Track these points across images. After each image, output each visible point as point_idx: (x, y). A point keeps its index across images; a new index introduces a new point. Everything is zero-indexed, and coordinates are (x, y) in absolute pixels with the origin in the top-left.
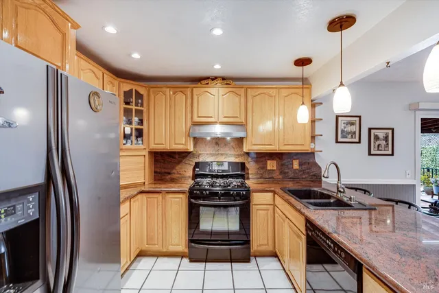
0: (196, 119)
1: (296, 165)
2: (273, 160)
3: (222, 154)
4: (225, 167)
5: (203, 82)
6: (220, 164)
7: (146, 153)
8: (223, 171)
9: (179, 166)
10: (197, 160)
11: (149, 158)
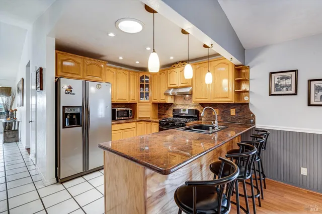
0: (169, 86)
1: (233, 112)
2: (216, 109)
3: (187, 105)
4: (187, 112)
5: (172, 66)
6: (184, 110)
7: (151, 104)
8: (186, 114)
9: (168, 111)
10: (175, 108)
11: (152, 107)
